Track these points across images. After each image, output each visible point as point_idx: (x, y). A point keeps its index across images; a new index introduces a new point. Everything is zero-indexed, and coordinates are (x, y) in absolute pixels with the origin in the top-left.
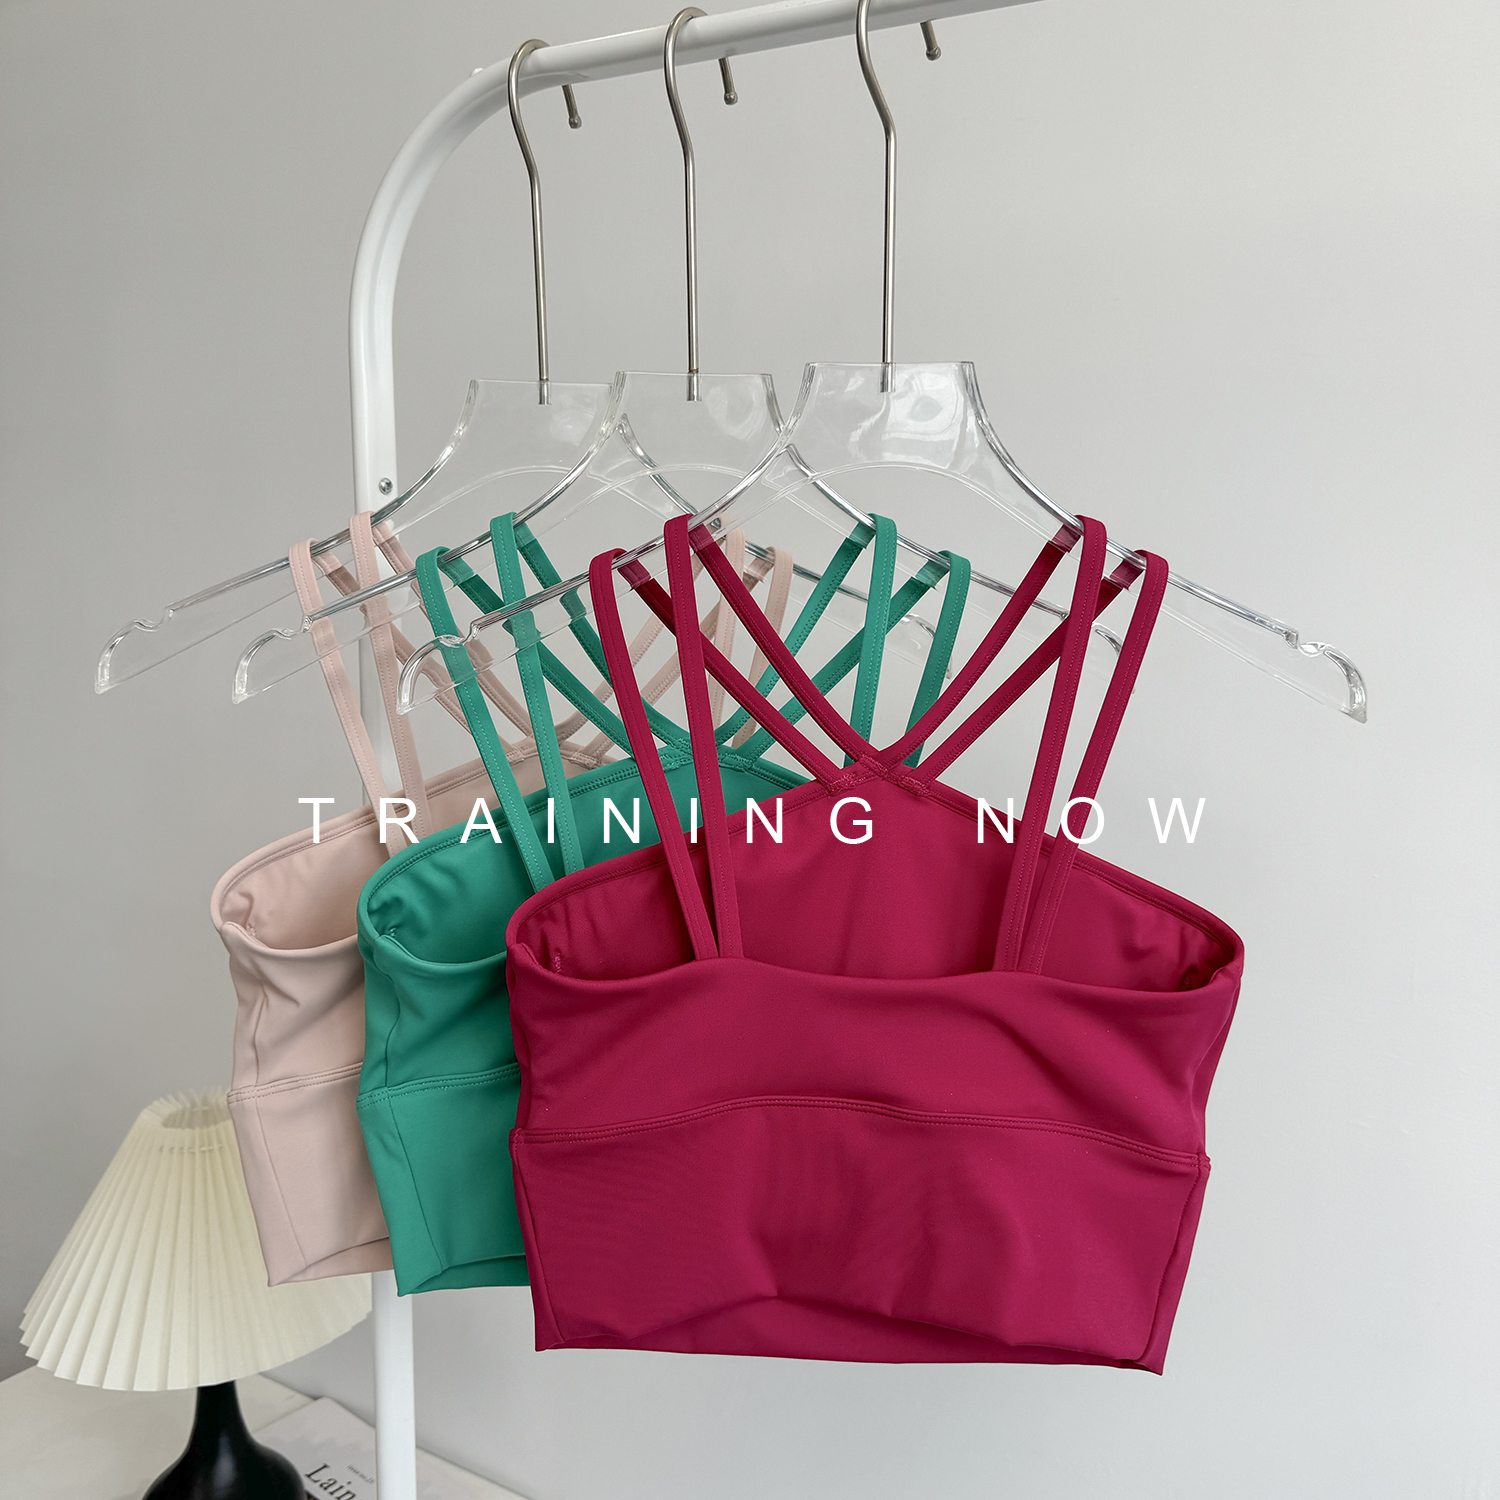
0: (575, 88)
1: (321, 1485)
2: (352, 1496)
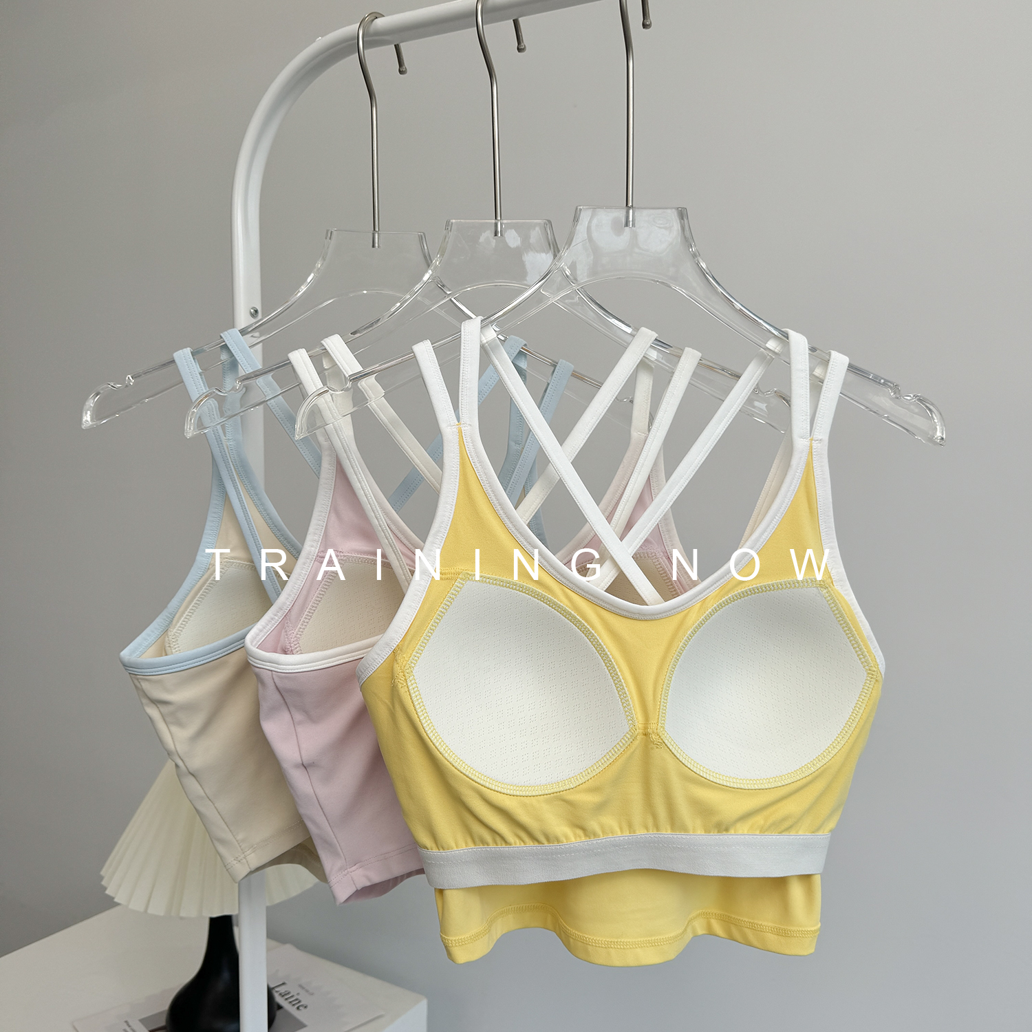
0: (404, 47)
1: (280, 994)
2: (299, 1002)
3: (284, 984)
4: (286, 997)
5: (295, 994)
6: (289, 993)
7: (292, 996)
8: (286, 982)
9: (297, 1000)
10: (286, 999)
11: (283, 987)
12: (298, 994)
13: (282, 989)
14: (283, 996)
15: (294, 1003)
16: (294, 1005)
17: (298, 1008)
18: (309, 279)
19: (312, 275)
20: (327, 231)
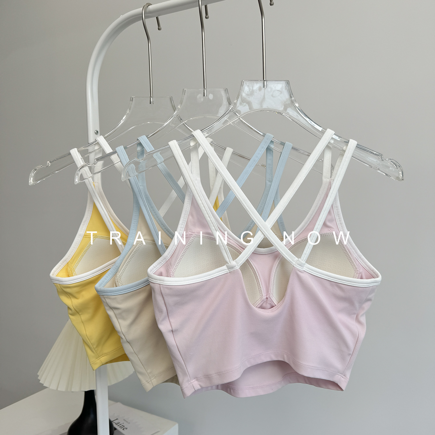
0: (160, 18)
1: (116, 424)
2: (124, 427)
3: (117, 419)
4: (118, 425)
5: (122, 423)
6: (119, 423)
7: (121, 424)
8: (118, 418)
9: (123, 426)
10: (118, 426)
11: (117, 420)
12: (123, 423)
13: (116, 422)
14: (117, 424)
15: (121, 427)
16: (121, 428)
17: (123, 429)
18: (124, 118)
19: (125, 116)
20: (131, 98)
